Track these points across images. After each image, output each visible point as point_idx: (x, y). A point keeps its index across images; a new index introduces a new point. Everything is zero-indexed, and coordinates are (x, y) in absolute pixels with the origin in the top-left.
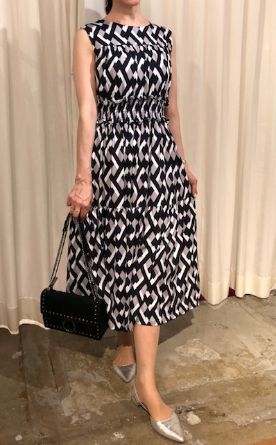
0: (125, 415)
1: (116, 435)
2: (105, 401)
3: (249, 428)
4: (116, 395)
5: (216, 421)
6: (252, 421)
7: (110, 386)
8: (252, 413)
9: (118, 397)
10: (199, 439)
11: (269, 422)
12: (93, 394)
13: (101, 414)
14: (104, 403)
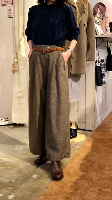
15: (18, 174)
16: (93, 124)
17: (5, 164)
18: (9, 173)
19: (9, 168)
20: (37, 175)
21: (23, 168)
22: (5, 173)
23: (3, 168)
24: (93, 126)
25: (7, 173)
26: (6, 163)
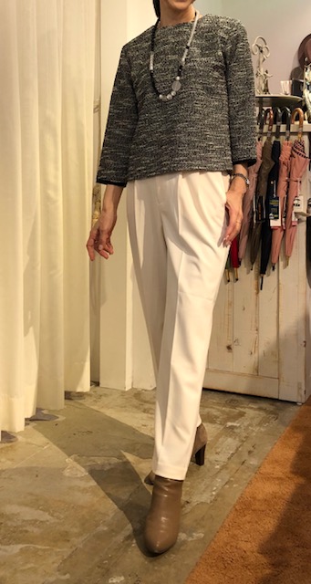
0: (97, 559)
1: (114, 581)
2: (53, 563)
3: (219, 499)
4: (58, 550)
5: (188, 510)
6: (214, 493)
7: (40, 547)
8: (207, 488)
9: (65, 549)
10: (194, 532)
11: (227, 486)
12: (29, 566)
13: (67, 576)
14: (56, 565)
15: (65, 574)
16: (299, 384)
17: (26, 531)
18: (34, 570)
19: (38, 550)
20: (122, 578)
21: (81, 546)
22: (23, 571)
23: (17, 548)
24: (300, 389)
25: (29, 569)
26: (29, 528)
